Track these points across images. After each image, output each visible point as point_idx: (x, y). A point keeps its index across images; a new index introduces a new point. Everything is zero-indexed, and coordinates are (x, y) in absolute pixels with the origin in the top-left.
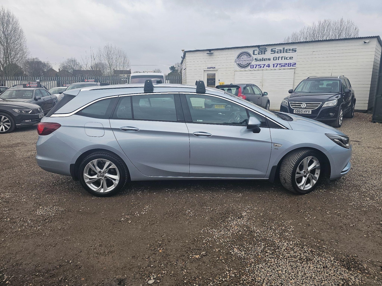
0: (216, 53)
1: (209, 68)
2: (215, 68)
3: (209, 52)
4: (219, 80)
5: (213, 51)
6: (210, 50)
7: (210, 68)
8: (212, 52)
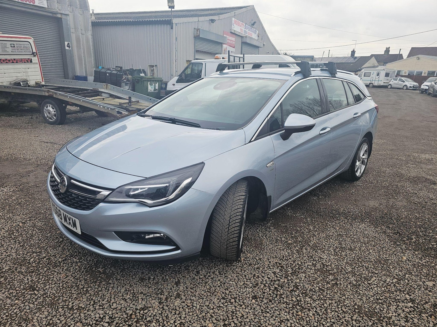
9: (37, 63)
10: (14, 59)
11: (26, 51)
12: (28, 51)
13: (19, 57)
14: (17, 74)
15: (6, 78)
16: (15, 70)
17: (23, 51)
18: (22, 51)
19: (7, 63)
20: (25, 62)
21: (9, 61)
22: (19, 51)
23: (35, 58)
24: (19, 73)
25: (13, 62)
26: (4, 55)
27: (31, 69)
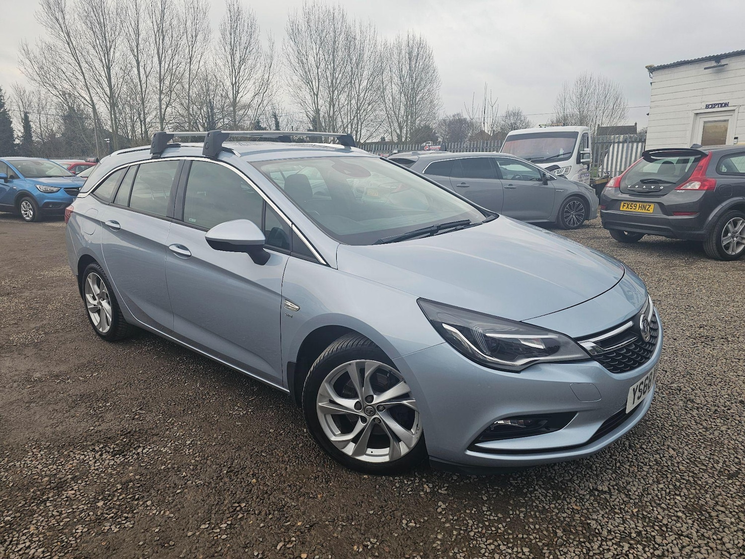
0: (733, 63)
1: (710, 106)
2: (726, 105)
3: (713, 64)
4: (736, 138)
5: (728, 59)
6: (717, 58)
7: (713, 106)
8: (723, 62)
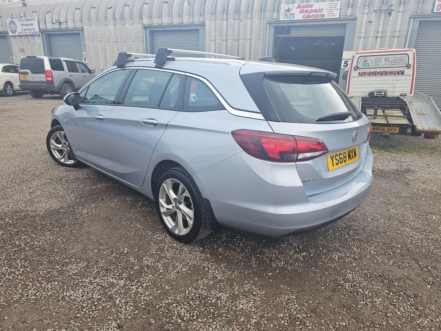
9: (409, 75)
10: (384, 72)
11: (401, 63)
12: (402, 63)
13: (390, 69)
14: (383, 85)
15: (371, 89)
16: (382, 81)
17: (397, 64)
18: (395, 63)
19: (375, 75)
20: (395, 74)
21: (378, 73)
22: (392, 64)
23: (408, 70)
24: (386, 84)
25: (382, 75)
26: (375, 68)
27: (401, 81)
